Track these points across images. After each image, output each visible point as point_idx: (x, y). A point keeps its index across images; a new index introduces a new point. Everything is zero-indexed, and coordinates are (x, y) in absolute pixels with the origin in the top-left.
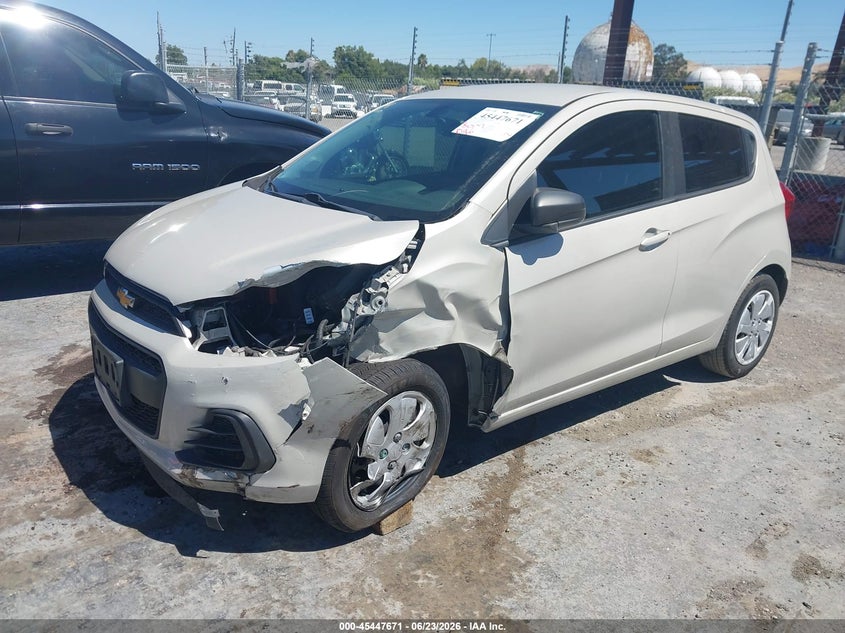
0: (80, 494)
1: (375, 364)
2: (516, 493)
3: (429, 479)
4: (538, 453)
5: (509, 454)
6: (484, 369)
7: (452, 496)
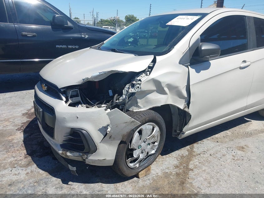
0: (30, 158)
1: (136, 112)
2: (191, 162)
3: (157, 157)
4: (199, 147)
5: (188, 147)
6: (179, 114)
7: (166, 163)
